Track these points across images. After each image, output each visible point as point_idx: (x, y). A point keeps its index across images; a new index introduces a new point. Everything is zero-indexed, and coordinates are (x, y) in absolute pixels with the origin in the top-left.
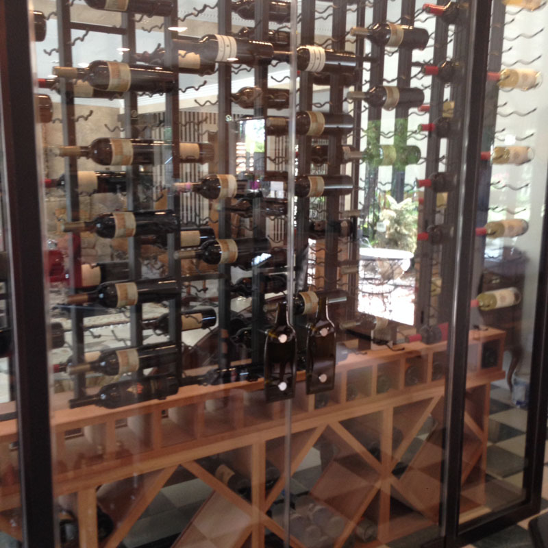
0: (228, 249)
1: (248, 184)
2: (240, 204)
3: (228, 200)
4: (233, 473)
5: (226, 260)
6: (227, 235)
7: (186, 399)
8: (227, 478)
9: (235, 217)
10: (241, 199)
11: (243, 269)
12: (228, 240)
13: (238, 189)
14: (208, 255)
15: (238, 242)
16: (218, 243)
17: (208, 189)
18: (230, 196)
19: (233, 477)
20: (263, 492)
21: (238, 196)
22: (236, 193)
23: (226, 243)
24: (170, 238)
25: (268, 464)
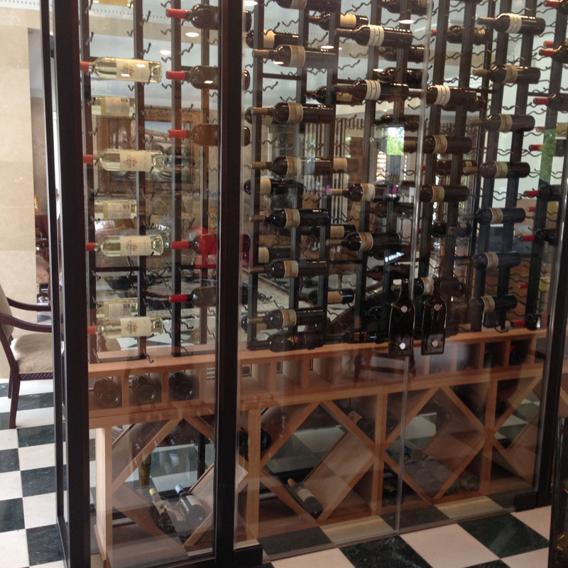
0: (366, 240)
1: (388, 189)
2: (378, 207)
3: (367, 203)
4: (361, 417)
5: (364, 248)
6: (366, 229)
7: (328, 353)
8: (356, 420)
9: (373, 217)
10: (378, 202)
11: (377, 259)
12: (367, 234)
13: (376, 195)
14: (350, 243)
15: (374, 235)
16: (358, 235)
17: (354, 194)
18: (369, 200)
19: (361, 420)
20: (384, 434)
21: (375, 200)
22: (374, 197)
23: (365, 235)
24: (323, 230)
25: (389, 414)
